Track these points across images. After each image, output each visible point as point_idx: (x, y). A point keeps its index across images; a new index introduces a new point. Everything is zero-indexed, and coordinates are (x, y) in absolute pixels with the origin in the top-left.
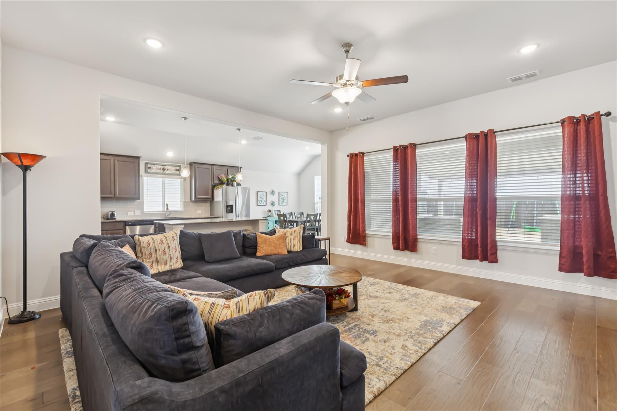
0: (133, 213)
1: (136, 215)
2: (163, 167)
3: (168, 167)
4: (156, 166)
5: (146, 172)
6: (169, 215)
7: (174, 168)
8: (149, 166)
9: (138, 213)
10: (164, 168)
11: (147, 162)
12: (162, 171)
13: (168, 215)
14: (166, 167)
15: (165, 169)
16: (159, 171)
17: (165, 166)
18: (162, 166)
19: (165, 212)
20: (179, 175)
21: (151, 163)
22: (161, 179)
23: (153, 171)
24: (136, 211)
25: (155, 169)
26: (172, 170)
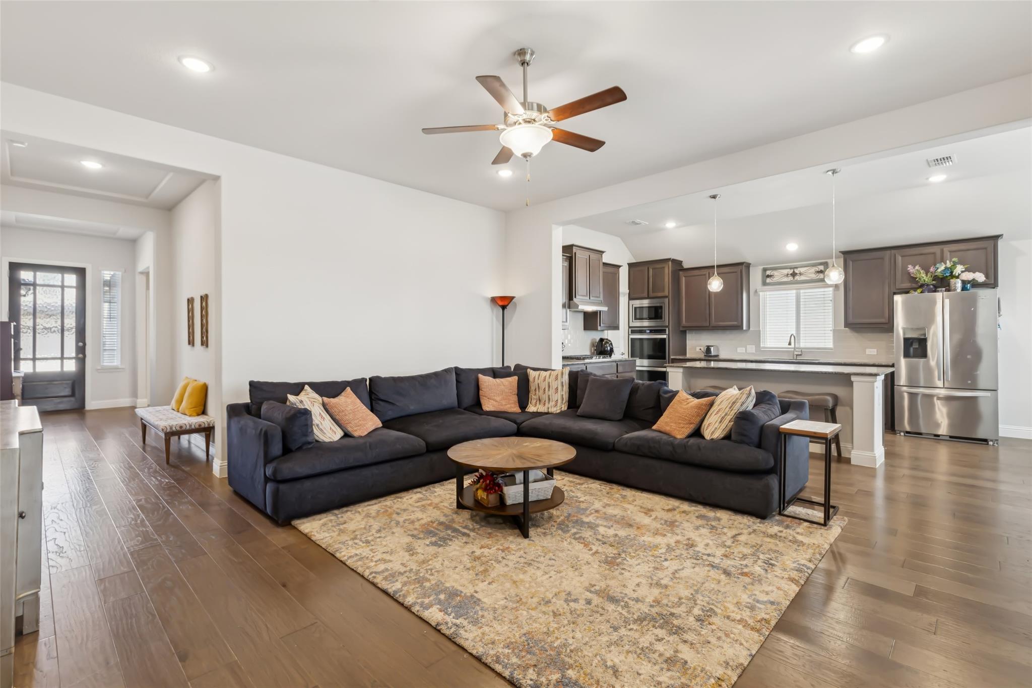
0: (744, 349)
1: (748, 352)
2: (791, 271)
3: (802, 270)
4: (780, 270)
5: (764, 283)
6: (801, 355)
7: (813, 269)
8: (768, 273)
9: (751, 349)
10: (794, 271)
11: (764, 267)
12: (791, 278)
13: (797, 355)
14: (797, 271)
15: (797, 274)
16: (785, 279)
17: (797, 268)
18: (791, 268)
19: (793, 350)
20: (823, 280)
21: (770, 267)
22: (794, 291)
23: (775, 279)
24: (748, 346)
25: (778, 276)
26: (810, 273)
